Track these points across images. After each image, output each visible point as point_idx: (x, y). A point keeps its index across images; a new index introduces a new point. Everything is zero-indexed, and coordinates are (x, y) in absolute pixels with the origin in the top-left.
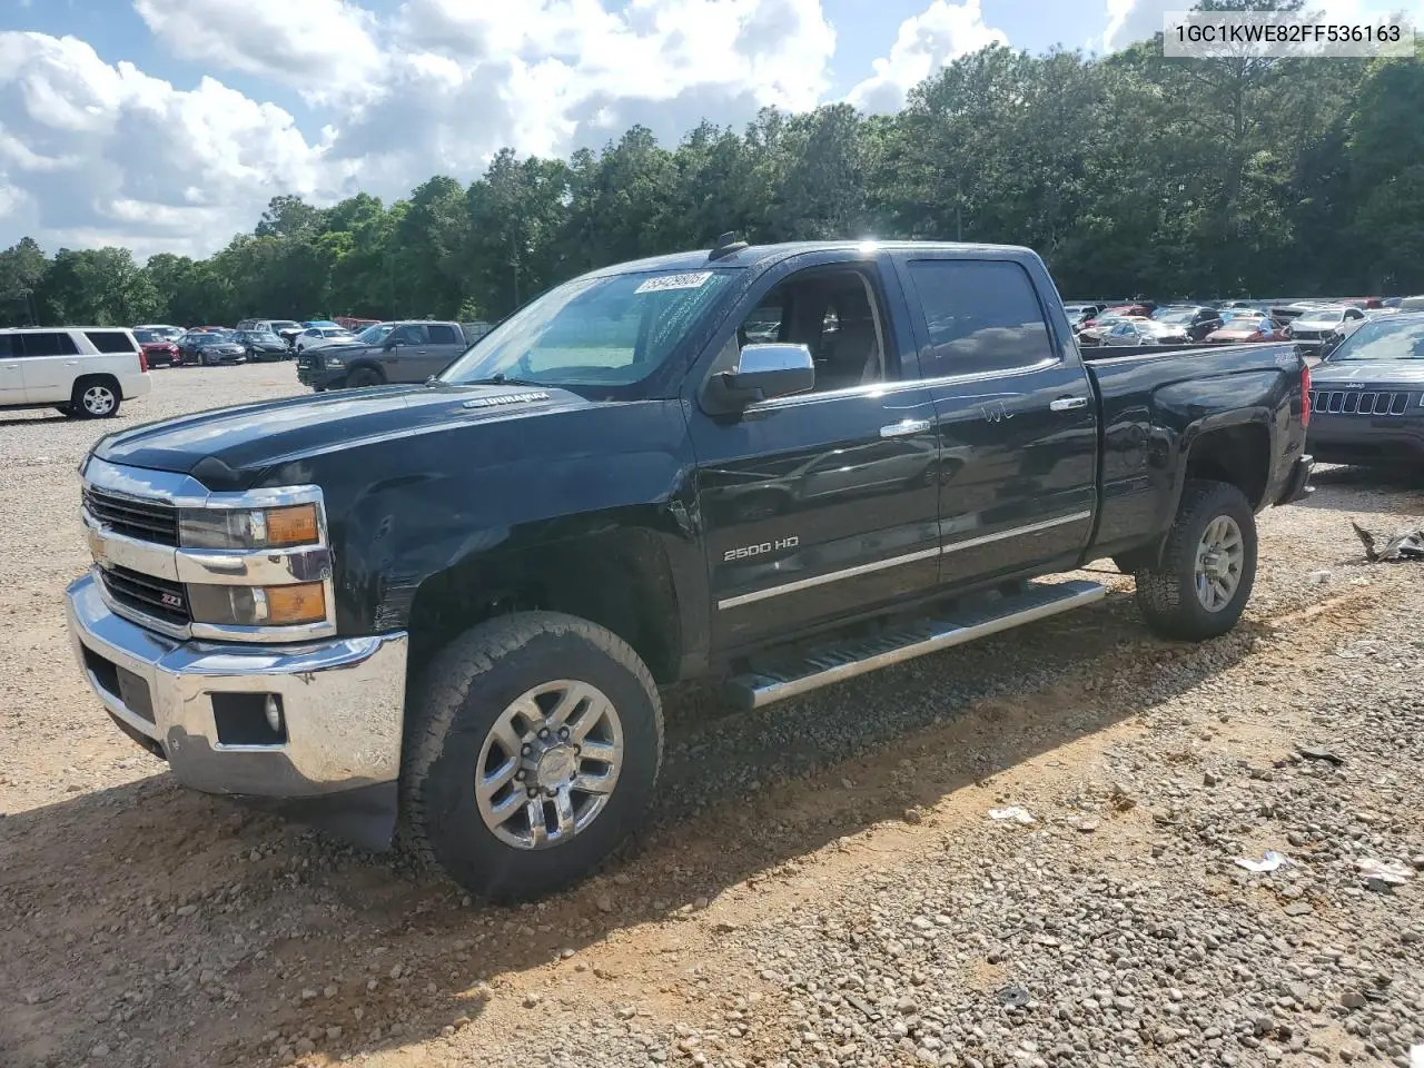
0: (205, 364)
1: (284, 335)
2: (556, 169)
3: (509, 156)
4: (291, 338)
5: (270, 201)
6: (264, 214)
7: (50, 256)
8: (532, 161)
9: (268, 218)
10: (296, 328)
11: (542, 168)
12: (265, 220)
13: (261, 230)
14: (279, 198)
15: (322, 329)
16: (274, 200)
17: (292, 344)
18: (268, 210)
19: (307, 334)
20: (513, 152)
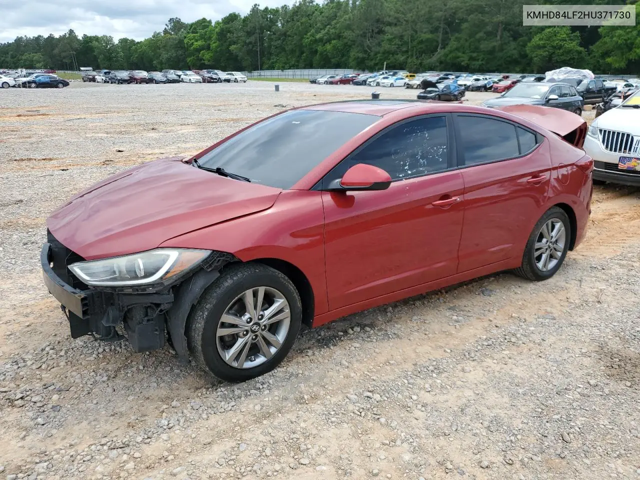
0: (156, 83)
1: (177, 75)
2: (276, 12)
3: (257, 6)
4: (179, 76)
5: (169, 20)
6: (166, 25)
7: (80, 37)
8: (266, 9)
9: (168, 26)
10: (180, 73)
11: (270, 11)
12: (166, 27)
13: (165, 31)
14: (173, 19)
15: (188, 74)
16: (170, 19)
17: (180, 78)
18: (168, 23)
19: (184, 75)
20: (259, 5)
